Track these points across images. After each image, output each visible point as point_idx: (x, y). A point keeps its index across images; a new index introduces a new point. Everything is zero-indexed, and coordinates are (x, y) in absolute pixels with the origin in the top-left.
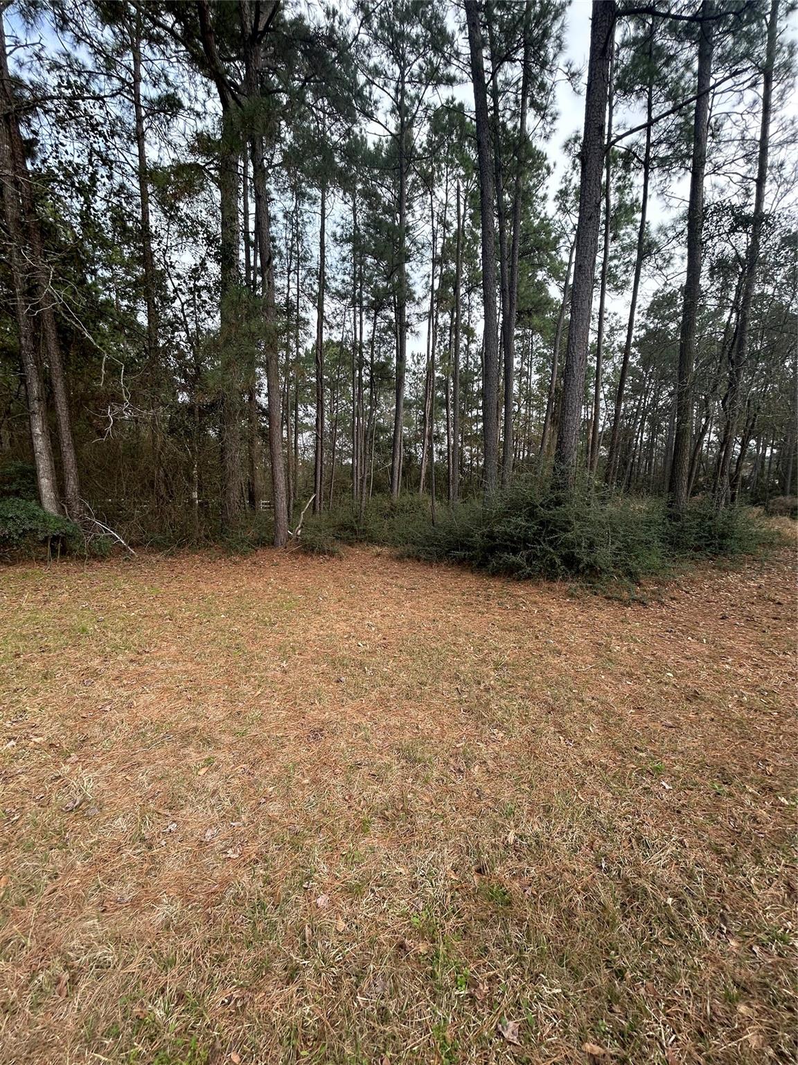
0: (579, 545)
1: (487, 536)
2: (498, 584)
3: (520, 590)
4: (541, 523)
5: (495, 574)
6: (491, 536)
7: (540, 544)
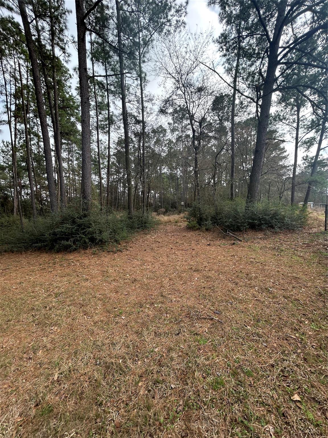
0: (95, 233)
1: (53, 234)
2: (60, 256)
3: (71, 257)
4: (79, 226)
5: (58, 251)
6: (55, 234)
7: (79, 235)
